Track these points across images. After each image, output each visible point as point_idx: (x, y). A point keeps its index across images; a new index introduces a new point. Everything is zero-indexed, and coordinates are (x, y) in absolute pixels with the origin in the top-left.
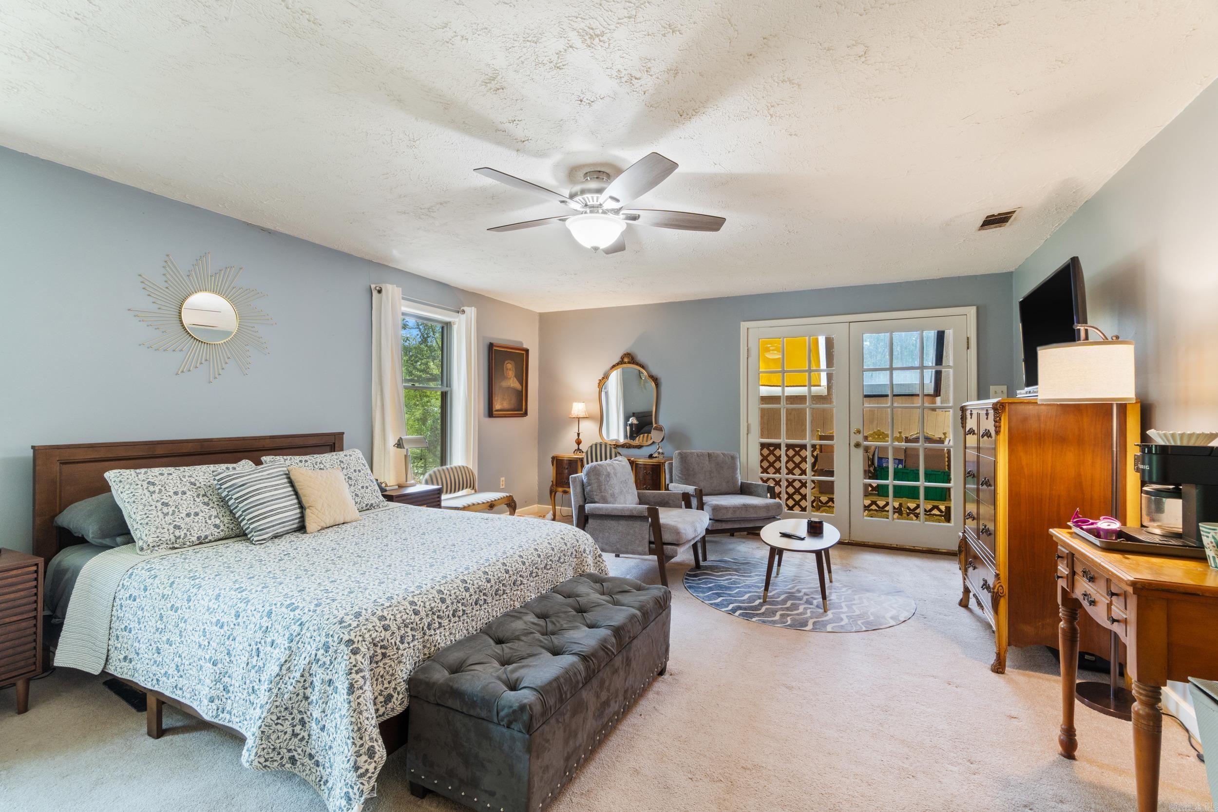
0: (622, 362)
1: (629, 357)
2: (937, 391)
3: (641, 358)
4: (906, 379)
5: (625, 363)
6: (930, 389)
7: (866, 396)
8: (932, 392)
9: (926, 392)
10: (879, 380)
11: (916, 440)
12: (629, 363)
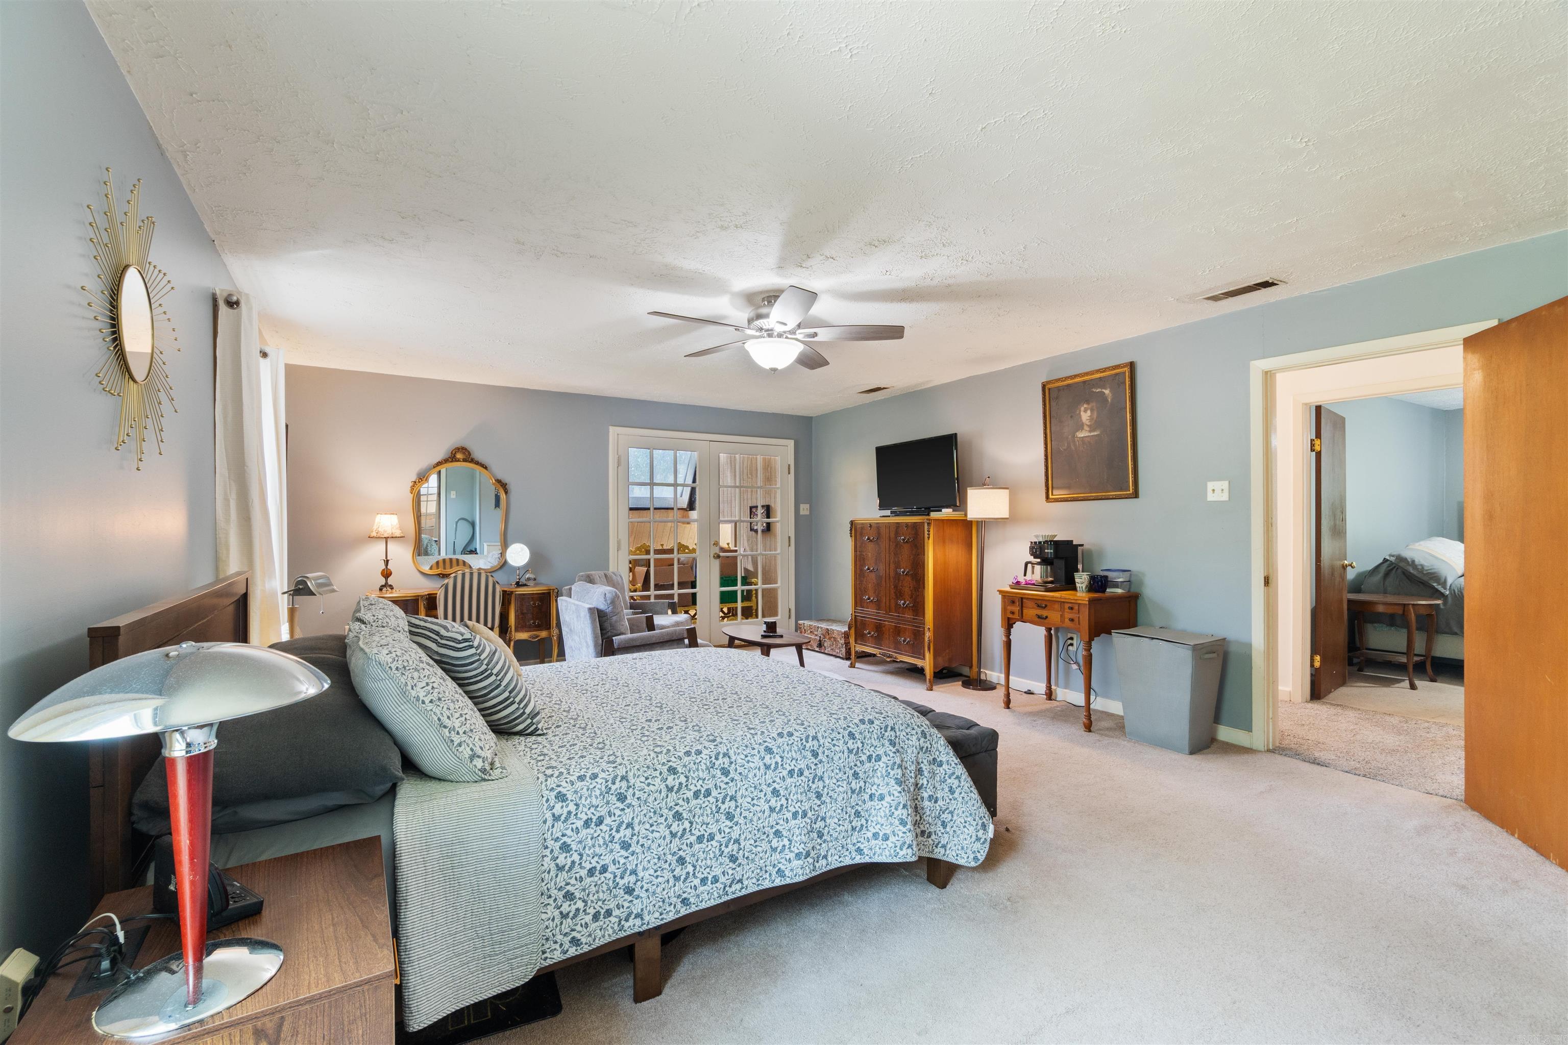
0: (452, 458)
1: (464, 453)
2: (691, 506)
3: (478, 454)
4: (664, 494)
5: (458, 461)
6: (684, 501)
7: (631, 509)
8: (685, 506)
9: (679, 506)
10: (640, 493)
11: (671, 551)
12: (465, 460)
